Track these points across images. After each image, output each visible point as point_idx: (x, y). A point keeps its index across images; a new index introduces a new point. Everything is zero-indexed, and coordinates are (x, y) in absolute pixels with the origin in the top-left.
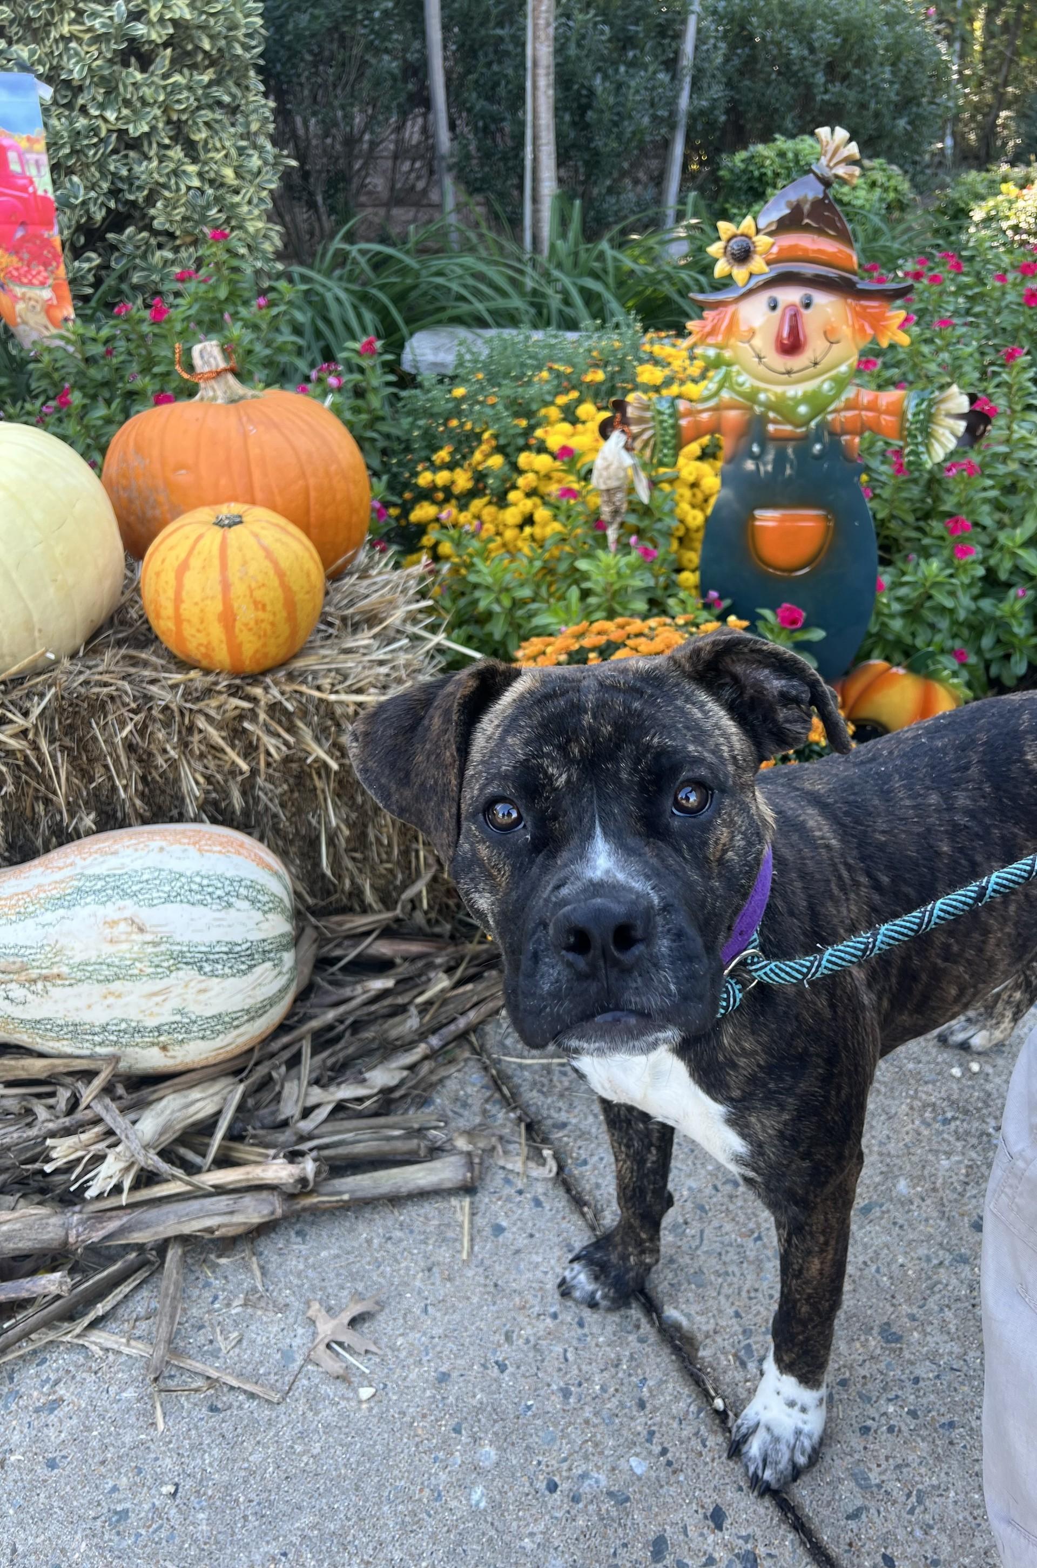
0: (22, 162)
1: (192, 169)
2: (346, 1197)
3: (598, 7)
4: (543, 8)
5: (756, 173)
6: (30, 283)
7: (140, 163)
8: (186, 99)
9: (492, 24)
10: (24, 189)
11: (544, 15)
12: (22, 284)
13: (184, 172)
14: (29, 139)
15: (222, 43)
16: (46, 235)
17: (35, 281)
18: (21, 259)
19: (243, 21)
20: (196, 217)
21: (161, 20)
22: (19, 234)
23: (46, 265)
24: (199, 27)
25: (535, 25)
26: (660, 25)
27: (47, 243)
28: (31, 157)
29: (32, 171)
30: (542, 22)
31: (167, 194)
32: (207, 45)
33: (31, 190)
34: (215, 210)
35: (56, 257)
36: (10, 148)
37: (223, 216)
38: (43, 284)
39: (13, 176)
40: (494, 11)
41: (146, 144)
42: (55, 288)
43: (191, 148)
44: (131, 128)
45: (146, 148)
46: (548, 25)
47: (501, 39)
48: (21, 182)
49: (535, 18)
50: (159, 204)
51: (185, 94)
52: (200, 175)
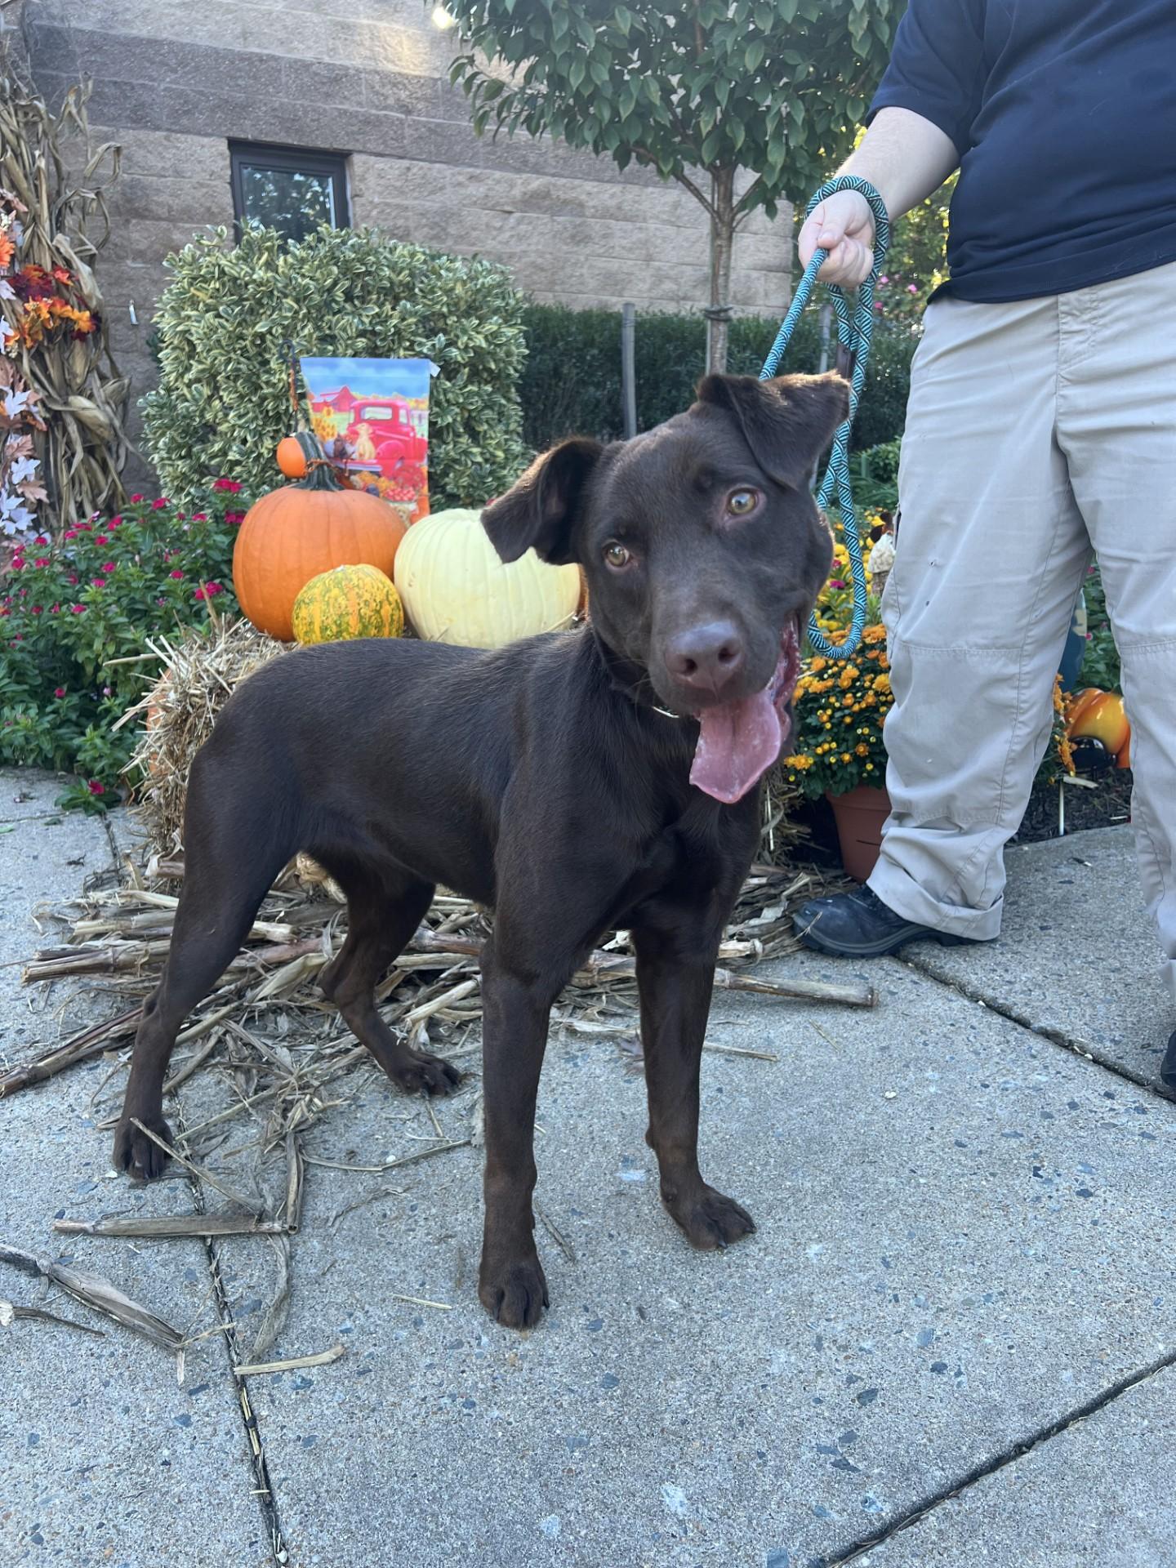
0: (409, 415)
1: (475, 450)
2: (776, 986)
3: (752, 349)
4: (719, 346)
5: (882, 464)
6: (402, 500)
7: (440, 447)
8: (477, 402)
9: (672, 363)
10: (407, 435)
11: (719, 351)
12: (395, 501)
13: (471, 453)
14: (417, 401)
15: (502, 365)
16: (418, 465)
17: (405, 498)
18: (397, 483)
19: (516, 351)
20: (475, 484)
21: (467, 347)
22: (398, 465)
23: (414, 486)
24: (489, 353)
25: (712, 358)
26: (800, 360)
27: (418, 471)
28: (416, 413)
29: (415, 422)
30: (717, 355)
31: (457, 467)
32: (493, 366)
33: (412, 434)
34: (490, 479)
35: (422, 480)
36: (402, 407)
37: (495, 484)
38: (410, 500)
39: (401, 425)
40: (674, 355)
41: (445, 433)
42: (419, 502)
43: (474, 435)
44: (439, 420)
45: (445, 436)
46: (722, 357)
47: (679, 373)
48: (405, 430)
49: (713, 353)
50: (451, 475)
51: (476, 398)
52: (482, 454)
